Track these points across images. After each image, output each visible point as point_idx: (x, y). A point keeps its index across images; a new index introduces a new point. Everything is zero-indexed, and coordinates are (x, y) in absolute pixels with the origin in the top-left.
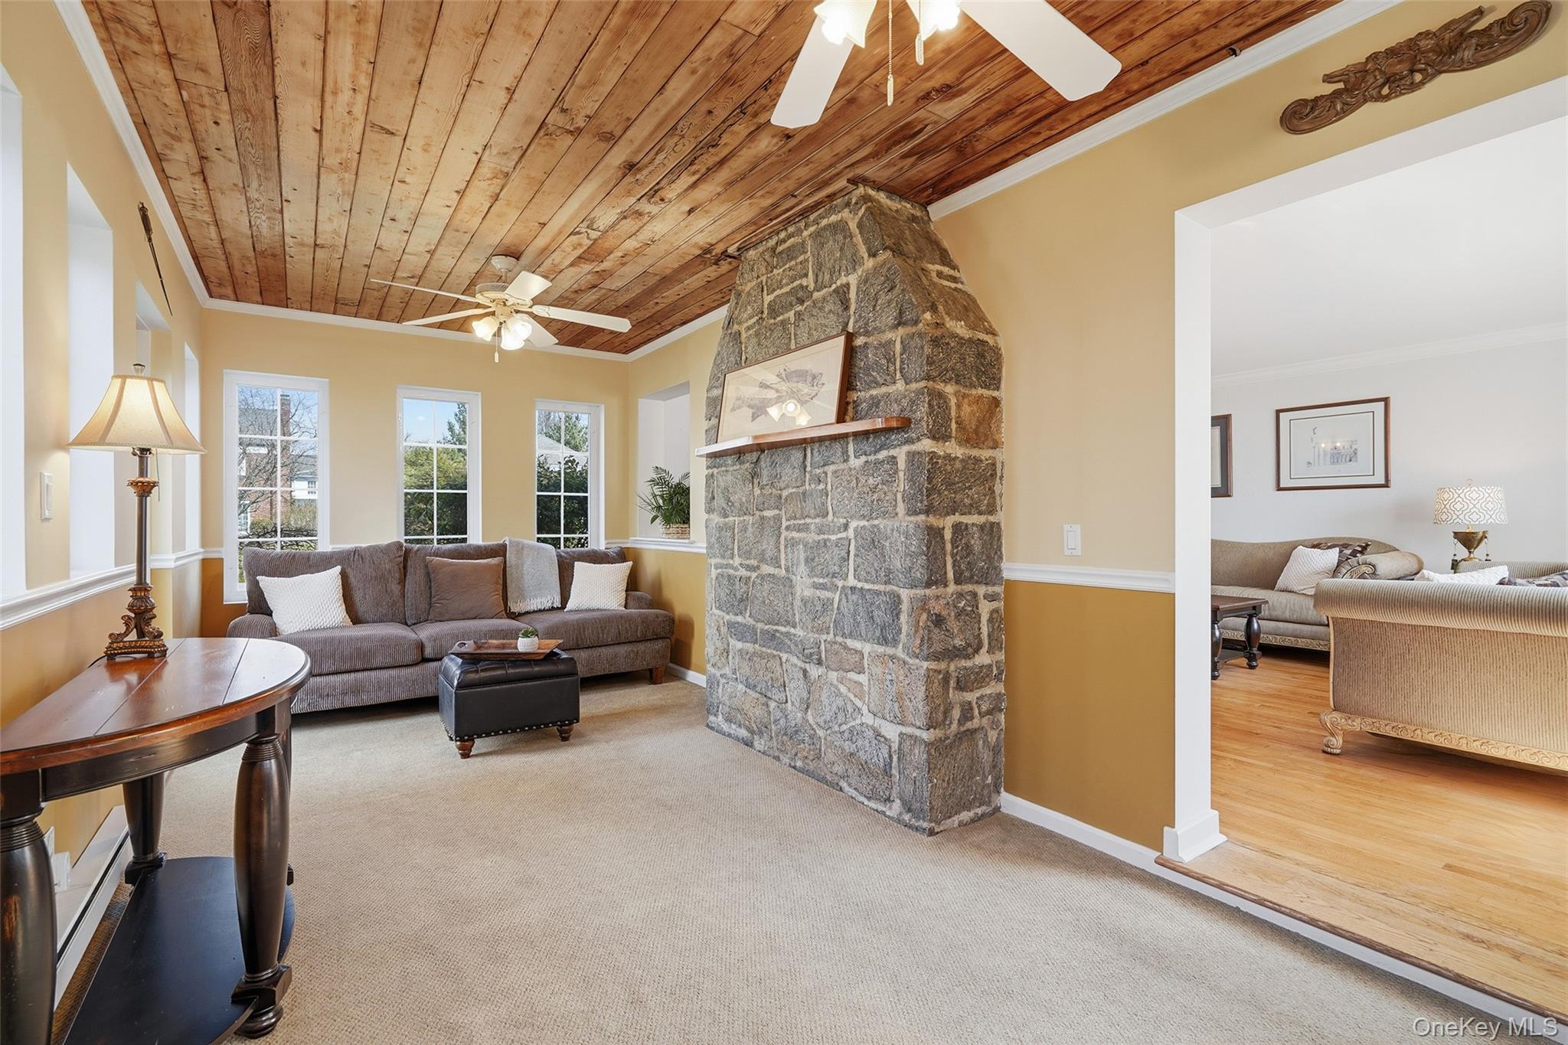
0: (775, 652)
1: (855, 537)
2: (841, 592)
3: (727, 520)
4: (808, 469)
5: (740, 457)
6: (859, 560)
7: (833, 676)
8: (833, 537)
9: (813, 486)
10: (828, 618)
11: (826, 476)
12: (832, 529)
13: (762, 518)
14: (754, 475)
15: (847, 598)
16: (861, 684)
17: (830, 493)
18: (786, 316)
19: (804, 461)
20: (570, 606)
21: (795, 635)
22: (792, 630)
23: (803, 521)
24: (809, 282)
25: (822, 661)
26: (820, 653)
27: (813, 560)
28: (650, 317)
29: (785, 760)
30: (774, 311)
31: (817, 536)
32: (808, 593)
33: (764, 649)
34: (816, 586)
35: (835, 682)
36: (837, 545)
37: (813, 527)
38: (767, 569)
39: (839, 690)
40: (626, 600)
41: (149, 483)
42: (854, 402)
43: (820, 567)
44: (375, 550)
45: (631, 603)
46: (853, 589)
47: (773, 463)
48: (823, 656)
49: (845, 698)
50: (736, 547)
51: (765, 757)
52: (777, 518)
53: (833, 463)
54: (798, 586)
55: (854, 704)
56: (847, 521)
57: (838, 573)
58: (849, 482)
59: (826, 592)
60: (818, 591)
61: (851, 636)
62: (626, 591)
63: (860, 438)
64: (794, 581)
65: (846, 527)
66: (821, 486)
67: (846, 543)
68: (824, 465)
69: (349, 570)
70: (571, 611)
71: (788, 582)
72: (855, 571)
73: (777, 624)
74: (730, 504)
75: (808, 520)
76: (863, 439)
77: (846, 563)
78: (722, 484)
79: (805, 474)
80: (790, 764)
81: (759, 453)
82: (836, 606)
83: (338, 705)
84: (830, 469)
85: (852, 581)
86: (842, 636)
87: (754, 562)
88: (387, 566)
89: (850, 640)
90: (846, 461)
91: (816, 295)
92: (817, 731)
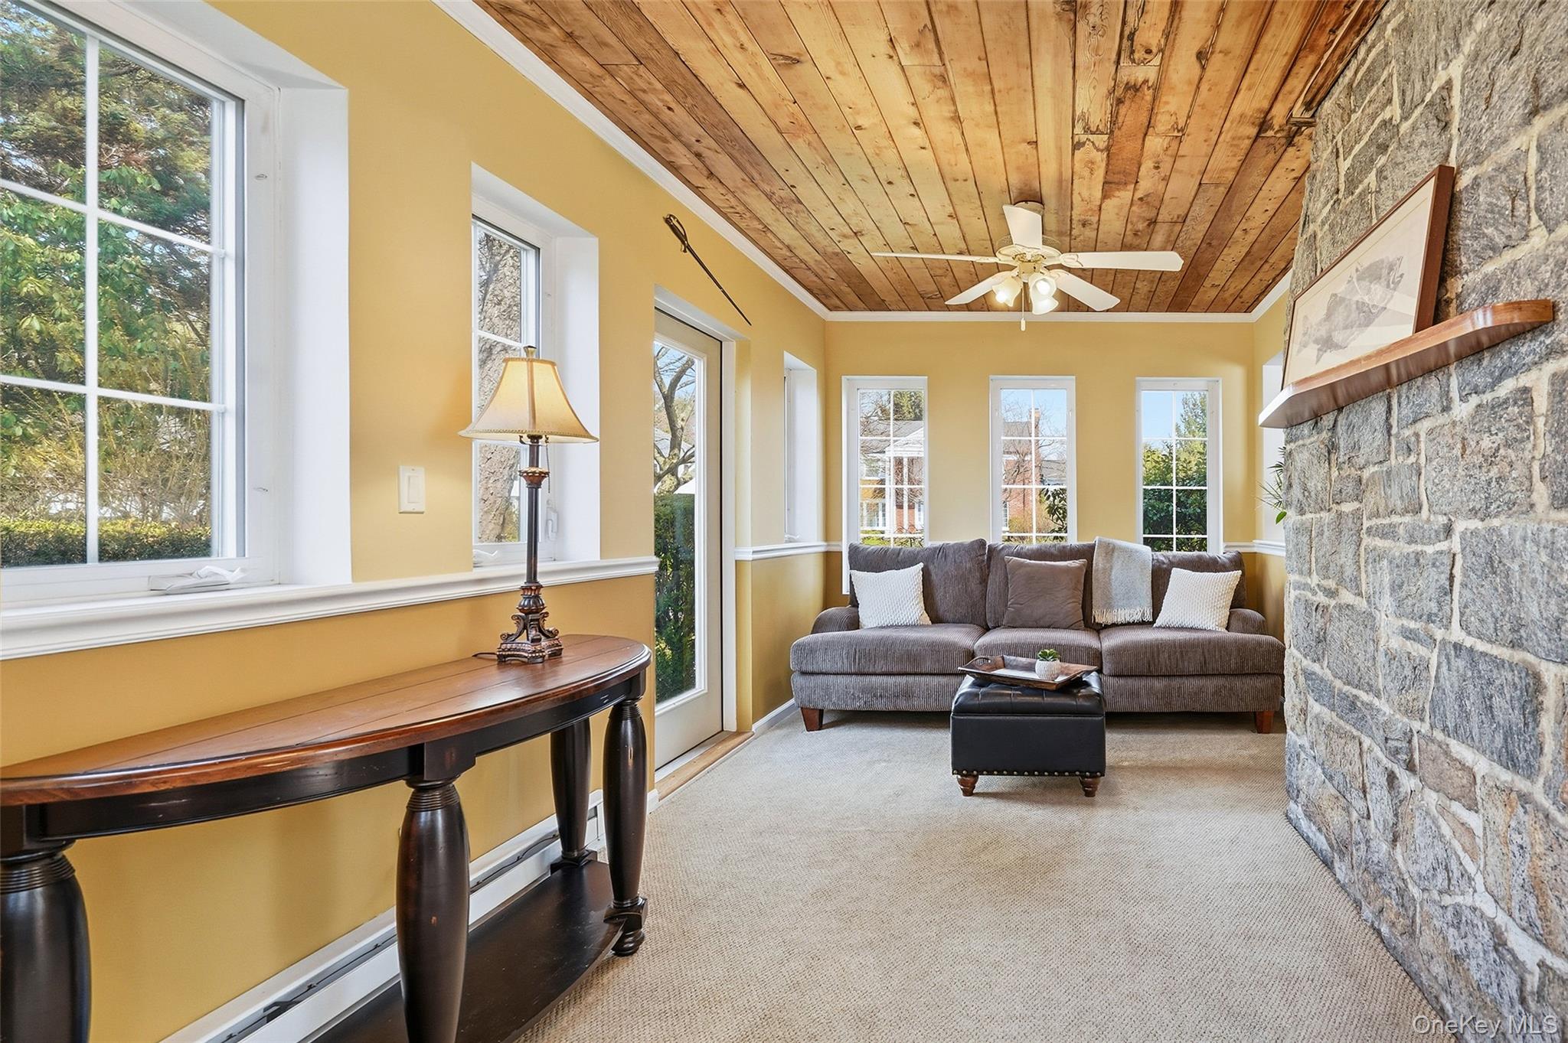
0: (1355, 733)
1: (1463, 549)
2: (1440, 650)
3: (1304, 517)
4: (1394, 431)
5: (1316, 423)
6: (1467, 594)
7: (1432, 798)
8: (1430, 550)
9: (1400, 459)
10: (1422, 693)
11: (1418, 442)
12: (1427, 535)
13: (1340, 515)
14: (1332, 448)
15: (1449, 663)
16: (1470, 831)
17: (1423, 471)
18: (1366, 181)
19: (1387, 419)
20: (1159, 622)
21: (1378, 710)
22: (1376, 702)
23: (1386, 521)
24: (1394, 111)
25: (1414, 765)
26: (1411, 751)
27: (1400, 587)
28: (1248, 253)
29: (1367, 913)
30: (1352, 183)
31: (1406, 545)
32: (1396, 643)
33: (1342, 723)
34: (1409, 635)
35: (1434, 811)
36: (1434, 565)
37: (1401, 531)
38: (1347, 597)
39: (1438, 827)
40: (1229, 620)
41: (541, 473)
42: (1458, 296)
43: (1410, 601)
44: (959, 548)
45: (1234, 623)
46: (1458, 647)
47: (1349, 426)
48: (1416, 756)
49: (1447, 847)
50: (1313, 560)
51: (1342, 896)
52: (1357, 515)
53: (1427, 416)
54: (1382, 629)
55: (1461, 864)
56: (1450, 520)
57: (1436, 615)
58: (1451, 448)
59: (1420, 647)
60: (1408, 643)
61: (1455, 733)
62: (1231, 607)
63: (1466, 362)
64: (1378, 618)
65: (1448, 530)
66: (1412, 459)
67: (1447, 561)
68: (1415, 422)
69: (931, 567)
70: (1160, 627)
71: (1368, 620)
72: (1462, 614)
73: (1357, 687)
74: (1306, 494)
75: (1395, 519)
76: (1473, 363)
77: (1448, 598)
78: (1299, 465)
79: (1389, 439)
80: (1373, 923)
81: (1336, 413)
82: (1433, 673)
83: (891, 708)
84: (1424, 426)
85: (1457, 634)
86: (1443, 730)
87: (1331, 584)
88: (968, 565)
89: (1455, 742)
90: (1446, 409)
91: (1405, 127)
92: (1410, 886)
